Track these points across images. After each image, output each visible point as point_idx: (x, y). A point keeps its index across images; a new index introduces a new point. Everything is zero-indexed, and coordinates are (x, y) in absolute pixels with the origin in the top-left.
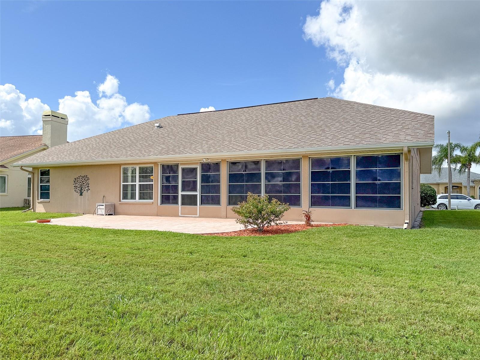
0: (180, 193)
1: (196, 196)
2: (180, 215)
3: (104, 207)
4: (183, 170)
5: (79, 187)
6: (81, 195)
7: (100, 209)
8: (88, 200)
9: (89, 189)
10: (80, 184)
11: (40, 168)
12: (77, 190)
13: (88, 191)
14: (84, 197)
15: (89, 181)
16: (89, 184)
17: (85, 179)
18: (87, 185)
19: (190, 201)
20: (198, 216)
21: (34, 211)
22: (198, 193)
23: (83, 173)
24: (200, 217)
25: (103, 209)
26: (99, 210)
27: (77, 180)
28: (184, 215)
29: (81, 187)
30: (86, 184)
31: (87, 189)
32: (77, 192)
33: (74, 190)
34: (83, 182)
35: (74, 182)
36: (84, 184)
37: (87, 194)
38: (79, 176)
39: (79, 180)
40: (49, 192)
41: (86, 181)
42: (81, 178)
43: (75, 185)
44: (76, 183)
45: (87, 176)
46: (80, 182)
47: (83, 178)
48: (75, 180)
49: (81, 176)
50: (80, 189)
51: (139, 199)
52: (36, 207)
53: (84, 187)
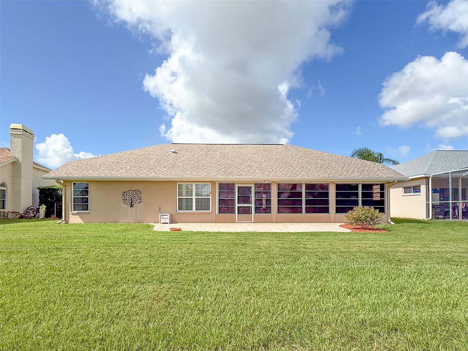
0: (237, 205)
1: (251, 207)
2: (237, 221)
3: (168, 217)
4: (239, 188)
5: (129, 200)
6: (132, 206)
7: (163, 218)
8: (140, 211)
9: (142, 202)
10: (131, 197)
11: (74, 181)
12: (127, 202)
13: (140, 203)
14: (134, 208)
15: (141, 194)
16: (141, 197)
17: (136, 193)
18: (139, 198)
19: (245, 211)
20: (253, 221)
21: (67, 222)
22: (253, 206)
23: (134, 187)
24: (254, 223)
25: (168, 218)
26: (161, 219)
27: (126, 194)
28: (240, 221)
29: (131, 200)
30: (137, 197)
31: (139, 201)
32: (127, 204)
33: (123, 202)
34: (134, 196)
35: (123, 195)
36: (135, 197)
37: (139, 206)
38: (129, 190)
39: (129, 194)
40: (87, 204)
41: (138, 194)
42: (132, 192)
43: (124, 198)
44: (125, 196)
45: (138, 190)
46: (131, 196)
47: (134, 192)
48: (124, 194)
49: (131, 190)
50: (130, 201)
51: (196, 210)
52: (70, 218)
53: (135, 200)
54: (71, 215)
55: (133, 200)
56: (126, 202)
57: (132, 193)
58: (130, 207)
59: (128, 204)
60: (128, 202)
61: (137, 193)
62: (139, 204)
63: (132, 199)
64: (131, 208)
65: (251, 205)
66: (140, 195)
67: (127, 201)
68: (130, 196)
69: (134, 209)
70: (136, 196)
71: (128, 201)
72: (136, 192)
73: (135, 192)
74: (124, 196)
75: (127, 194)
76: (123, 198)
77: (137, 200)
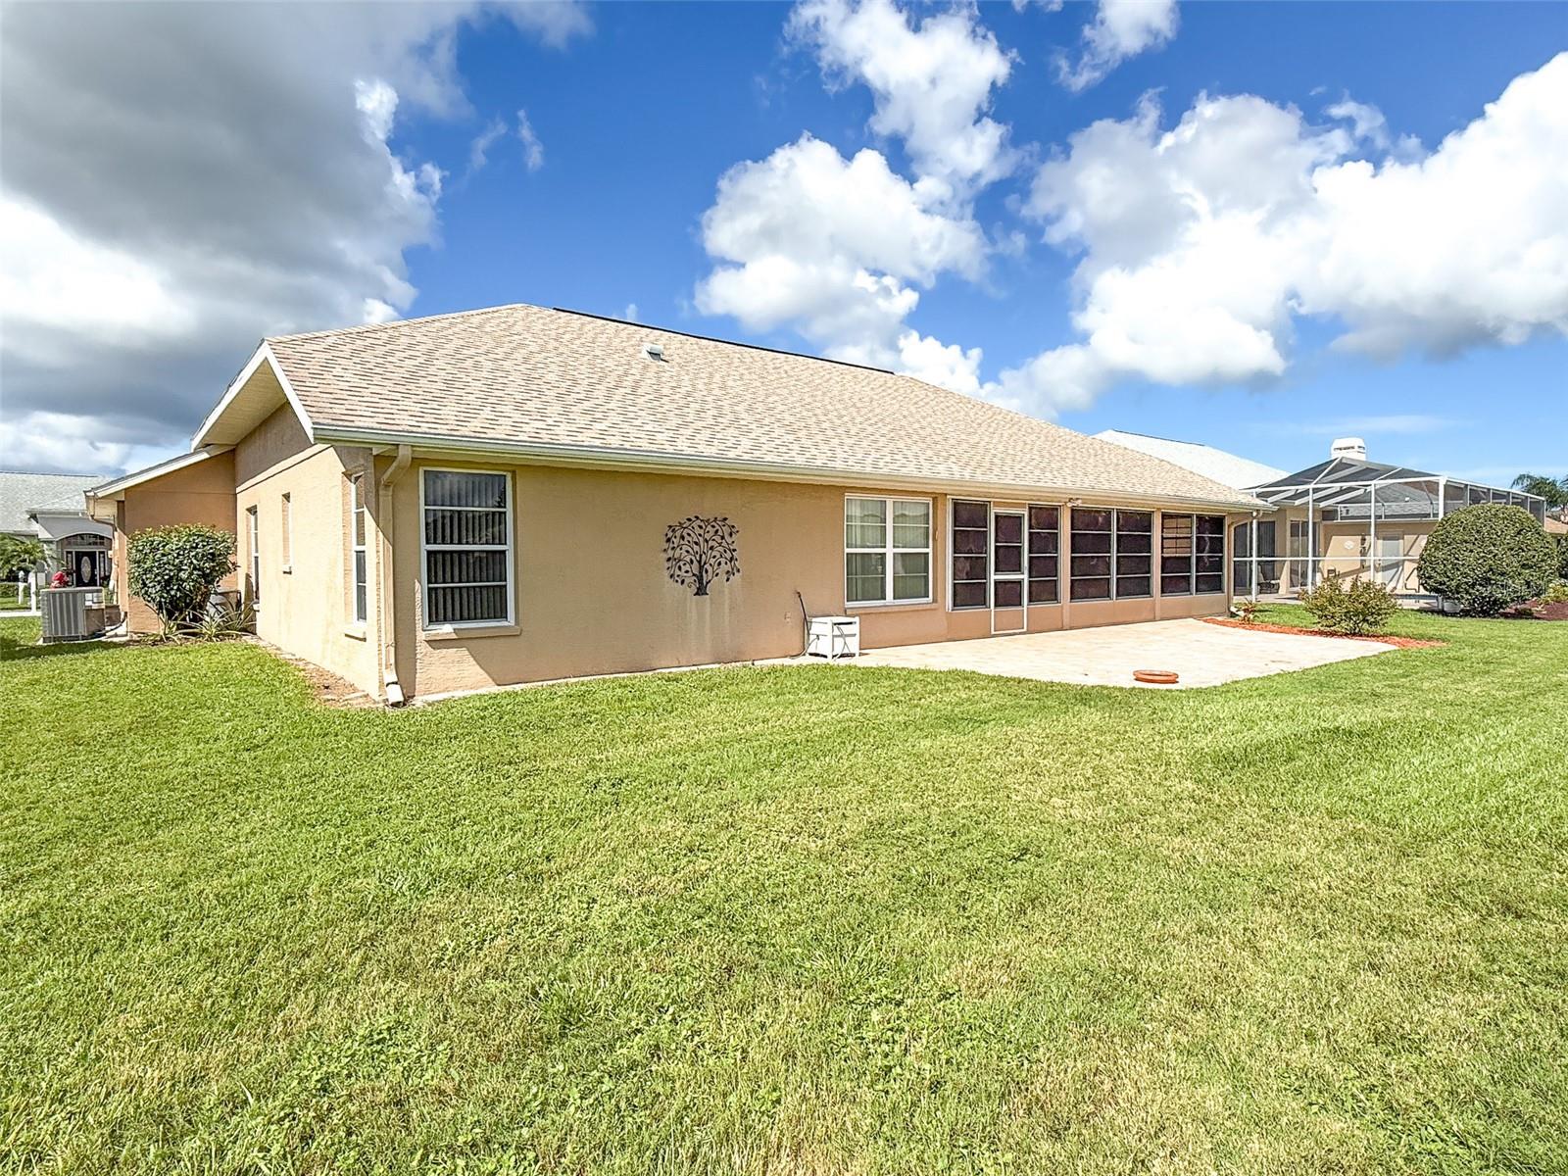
0: (993, 577)
1: (1019, 583)
2: (992, 632)
3: (855, 629)
4: (998, 518)
5: (692, 562)
6: (701, 591)
8: (732, 609)
9: (738, 571)
10: (696, 548)
12: (682, 573)
13: (731, 577)
14: (711, 599)
15: (734, 537)
16: (734, 550)
17: (717, 532)
18: (728, 555)
19: (1008, 596)
20: (1025, 629)
22: (1025, 578)
23: (711, 506)
24: (1027, 633)
25: (855, 635)
27: (678, 534)
28: (1001, 631)
29: (699, 562)
30: (721, 549)
31: (729, 567)
32: (683, 582)
33: (667, 574)
34: (711, 543)
35: (668, 540)
36: (712, 548)
37: (727, 591)
38: (689, 520)
39: (689, 535)
40: (504, 583)
41: (723, 538)
42: (701, 527)
43: (670, 553)
44: (676, 545)
45: (725, 519)
46: (696, 543)
47: (709, 528)
48: (670, 534)
49: (697, 518)
50: (695, 567)
51: (894, 598)
52: (418, 666)
53: (712, 561)
54: (423, 648)
55: (705, 563)
56: (679, 573)
57: (702, 532)
58: (697, 594)
59: (687, 581)
60: (687, 572)
61: (720, 533)
62: (728, 580)
63: (701, 556)
64: (697, 597)
65: (1021, 577)
66: (729, 540)
67: (684, 568)
68: (695, 546)
69: (708, 601)
70: (715, 544)
71: (687, 567)
72: (717, 527)
73: (713, 527)
74: (671, 545)
75: (683, 538)
76: (666, 556)
77: (719, 564)
